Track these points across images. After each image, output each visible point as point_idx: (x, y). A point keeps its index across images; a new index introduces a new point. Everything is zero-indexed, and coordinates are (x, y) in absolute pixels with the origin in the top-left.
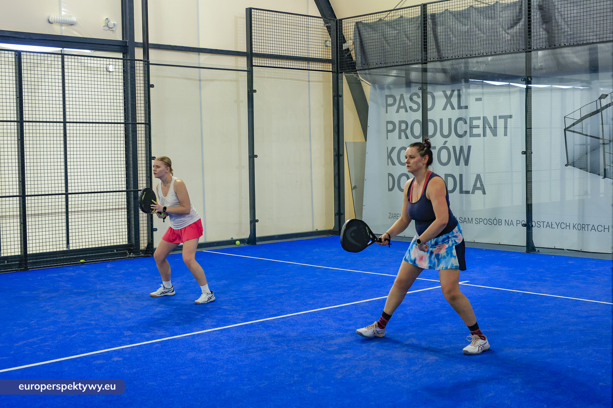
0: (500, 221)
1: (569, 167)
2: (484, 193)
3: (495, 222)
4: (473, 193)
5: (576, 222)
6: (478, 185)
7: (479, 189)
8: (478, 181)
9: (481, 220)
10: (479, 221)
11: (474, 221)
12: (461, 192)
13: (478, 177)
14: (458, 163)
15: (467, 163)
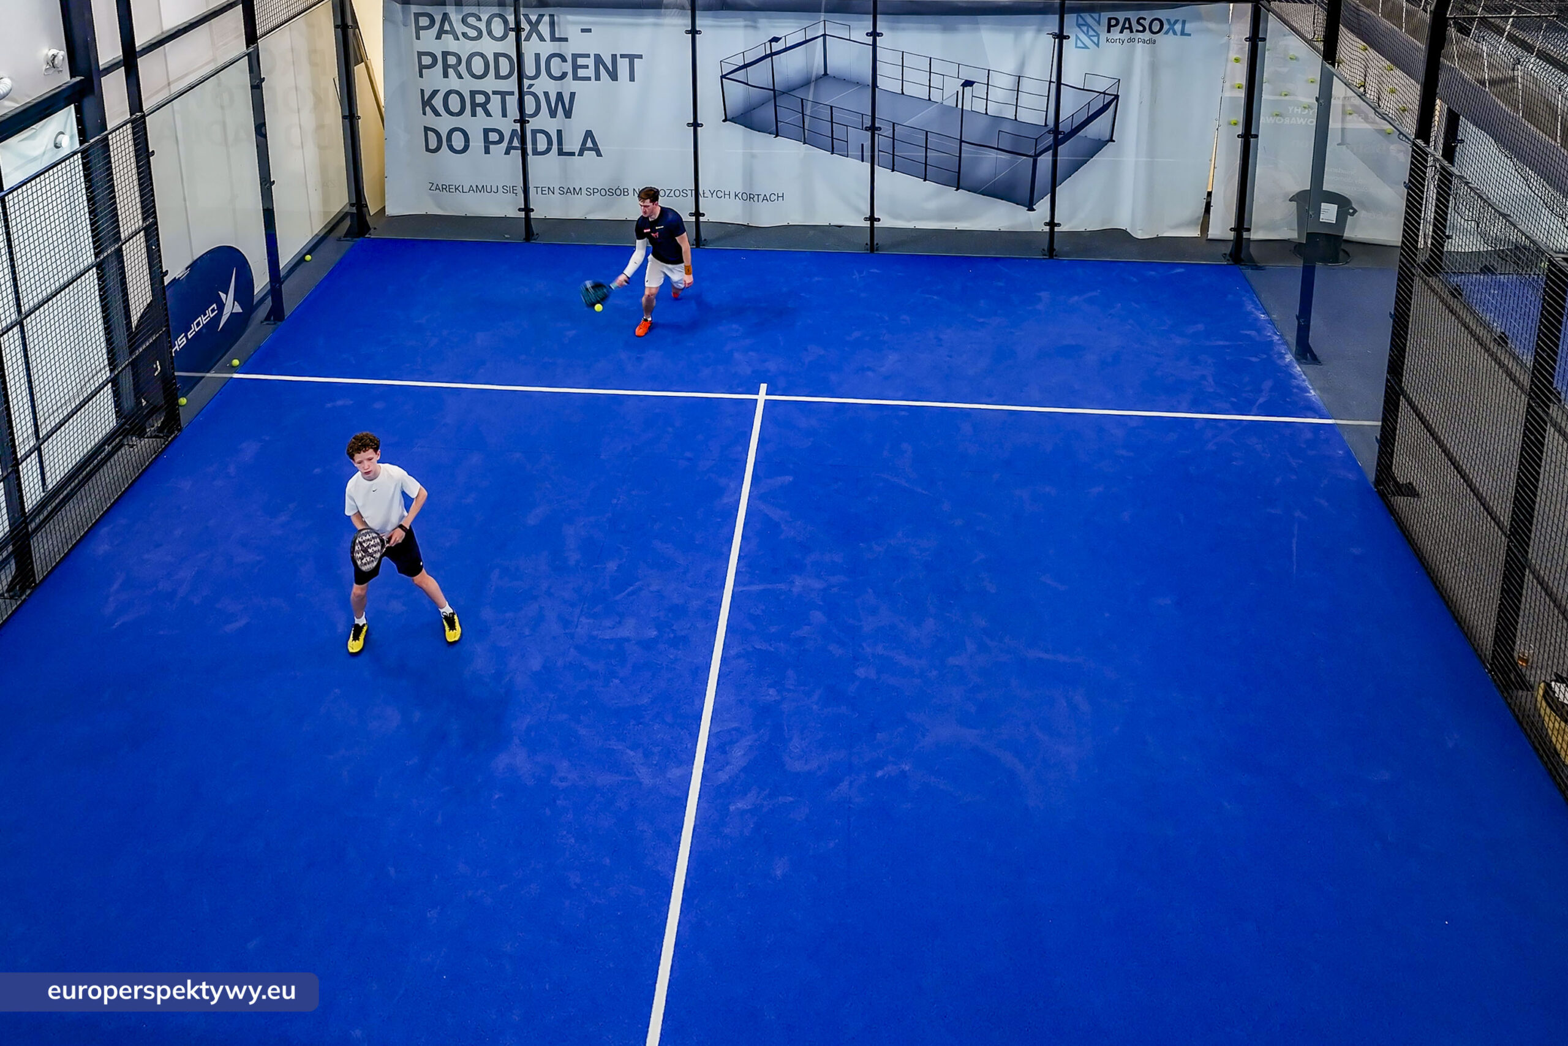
0: (626, 190)
1: (728, 122)
2: (599, 154)
3: (618, 192)
4: (581, 154)
5: (739, 189)
6: (589, 144)
7: (590, 149)
8: (589, 139)
9: (596, 191)
10: (592, 192)
11: (584, 191)
12: (561, 152)
13: (589, 134)
14: (553, 114)
15: (568, 114)
